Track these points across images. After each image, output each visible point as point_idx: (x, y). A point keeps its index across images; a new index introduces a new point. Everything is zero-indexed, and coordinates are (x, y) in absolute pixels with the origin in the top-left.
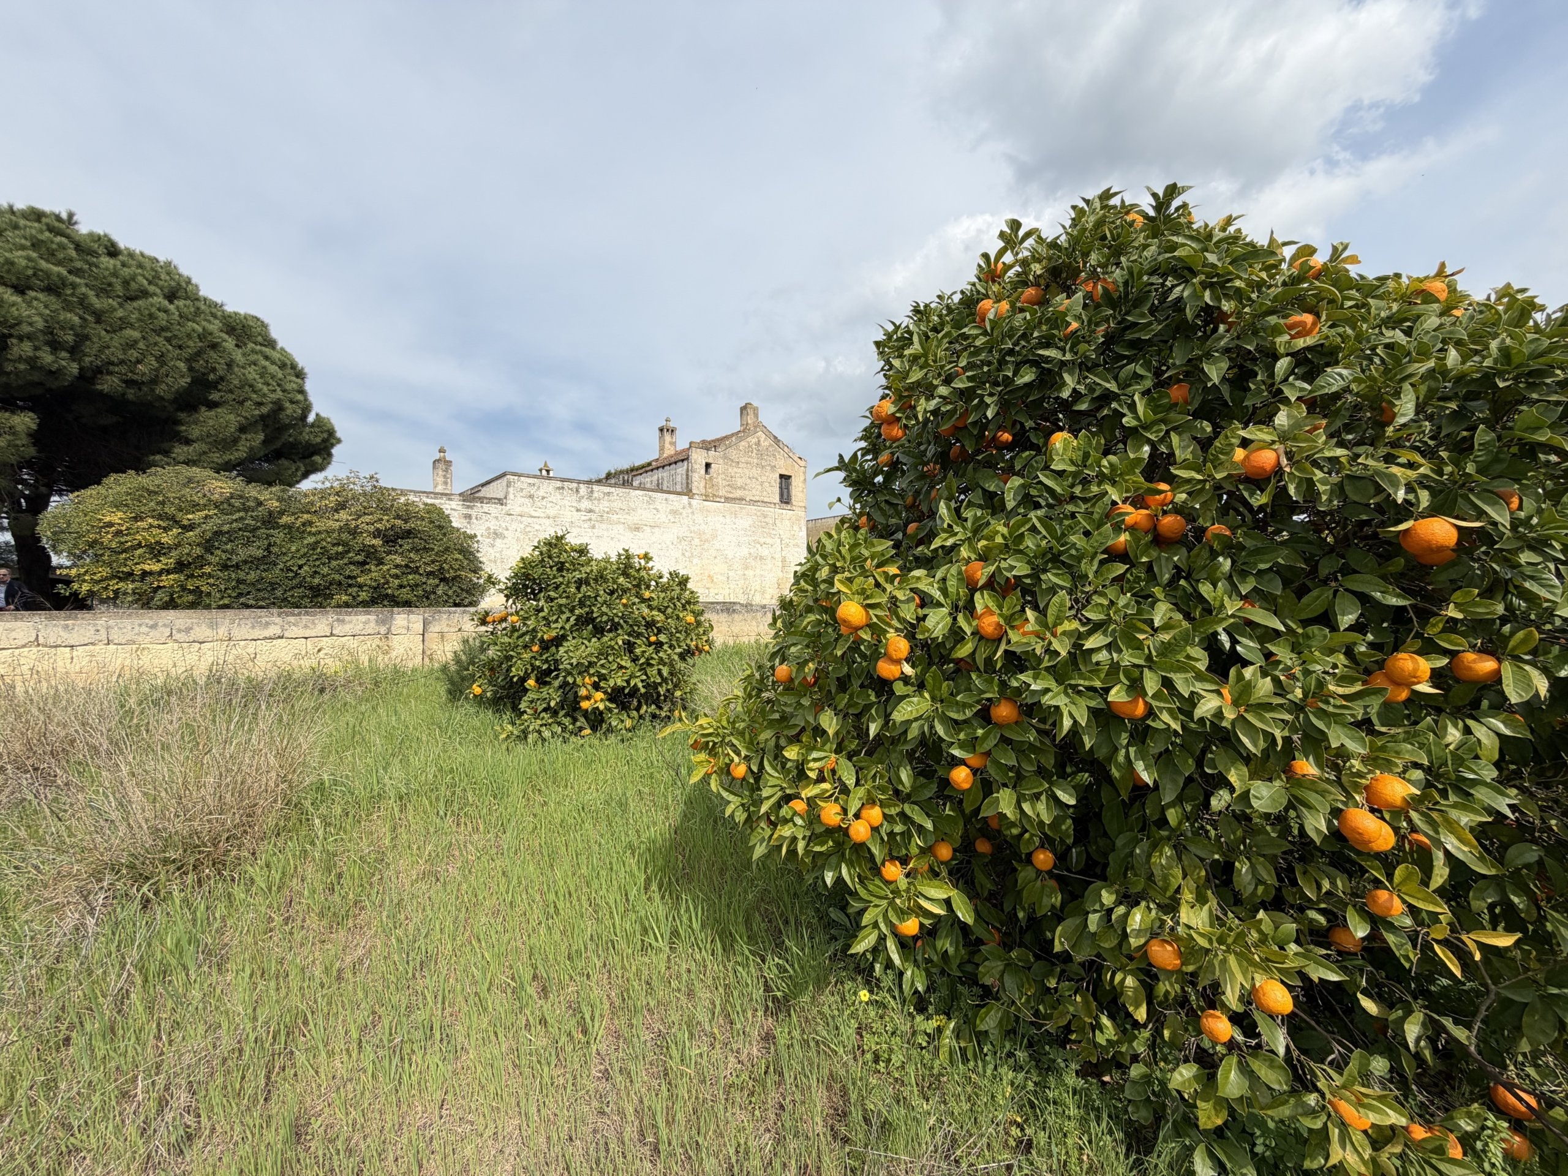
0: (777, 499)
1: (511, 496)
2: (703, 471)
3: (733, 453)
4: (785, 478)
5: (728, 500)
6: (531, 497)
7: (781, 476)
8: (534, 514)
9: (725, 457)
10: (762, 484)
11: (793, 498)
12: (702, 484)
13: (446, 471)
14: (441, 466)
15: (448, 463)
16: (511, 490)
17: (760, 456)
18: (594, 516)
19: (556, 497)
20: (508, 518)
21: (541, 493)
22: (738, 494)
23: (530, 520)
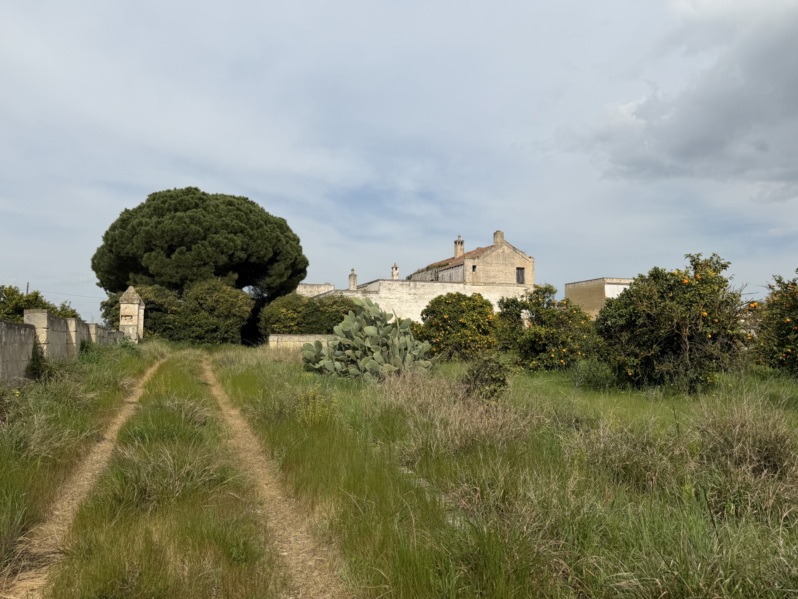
0: (515, 281)
1: (381, 290)
2: (471, 270)
3: (488, 259)
4: (520, 270)
5: (485, 284)
6: (389, 289)
7: (518, 269)
8: (391, 297)
9: (483, 262)
10: (506, 274)
11: (526, 280)
12: (471, 277)
13: (354, 279)
14: (352, 277)
15: (355, 276)
16: (381, 287)
17: (505, 258)
18: (417, 297)
19: (400, 289)
20: (380, 300)
21: (394, 287)
22: (492, 280)
23: (389, 300)
